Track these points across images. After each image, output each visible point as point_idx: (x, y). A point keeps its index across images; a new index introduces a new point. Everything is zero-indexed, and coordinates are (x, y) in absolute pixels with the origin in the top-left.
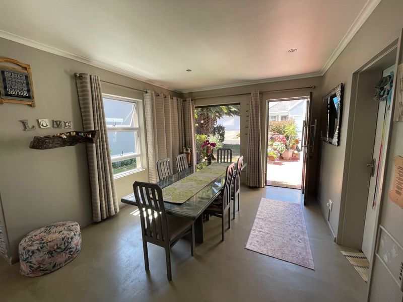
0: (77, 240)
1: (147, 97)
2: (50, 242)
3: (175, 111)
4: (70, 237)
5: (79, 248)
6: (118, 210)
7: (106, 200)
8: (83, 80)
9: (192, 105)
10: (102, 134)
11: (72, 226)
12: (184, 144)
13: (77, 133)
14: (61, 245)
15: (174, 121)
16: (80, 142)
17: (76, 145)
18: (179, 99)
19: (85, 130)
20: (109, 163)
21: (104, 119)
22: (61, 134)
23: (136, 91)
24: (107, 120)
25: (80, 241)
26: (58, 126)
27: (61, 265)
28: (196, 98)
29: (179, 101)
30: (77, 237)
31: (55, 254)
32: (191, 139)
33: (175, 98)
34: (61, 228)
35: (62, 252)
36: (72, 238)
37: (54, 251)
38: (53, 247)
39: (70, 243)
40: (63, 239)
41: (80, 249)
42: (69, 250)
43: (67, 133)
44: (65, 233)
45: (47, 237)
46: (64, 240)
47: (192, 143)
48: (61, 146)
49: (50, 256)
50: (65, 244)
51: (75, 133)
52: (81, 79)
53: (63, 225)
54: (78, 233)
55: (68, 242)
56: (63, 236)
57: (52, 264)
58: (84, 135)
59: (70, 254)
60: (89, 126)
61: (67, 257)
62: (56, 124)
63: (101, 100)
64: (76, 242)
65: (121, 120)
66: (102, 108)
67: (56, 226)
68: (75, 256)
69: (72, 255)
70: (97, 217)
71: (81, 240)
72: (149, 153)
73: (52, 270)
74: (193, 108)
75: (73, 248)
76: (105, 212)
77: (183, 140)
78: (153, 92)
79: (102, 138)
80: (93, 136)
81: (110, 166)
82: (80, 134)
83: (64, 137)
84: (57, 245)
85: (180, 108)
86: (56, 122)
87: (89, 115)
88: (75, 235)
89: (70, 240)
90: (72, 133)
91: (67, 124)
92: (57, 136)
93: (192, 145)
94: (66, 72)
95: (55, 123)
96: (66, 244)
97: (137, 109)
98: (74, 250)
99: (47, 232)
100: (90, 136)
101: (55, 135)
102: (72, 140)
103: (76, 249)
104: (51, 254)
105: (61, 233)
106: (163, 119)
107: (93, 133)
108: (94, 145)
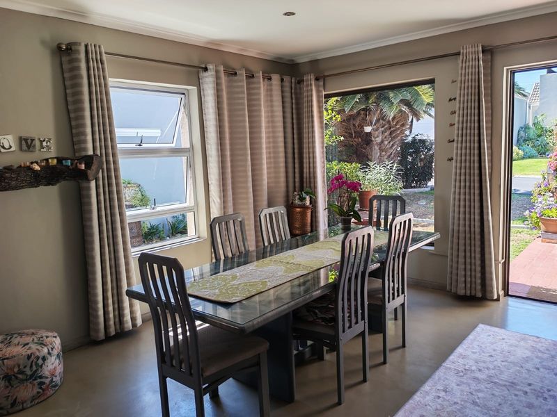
0: (54, 365)
1: (207, 80)
2: (7, 359)
3: (275, 109)
4: (41, 355)
5: (57, 379)
6: (139, 322)
7: (116, 298)
8: (74, 56)
9: (318, 91)
10: (108, 162)
11: (47, 337)
12: (297, 184)
13: (60, 160)
14: (25, 367)
15: (274, 132)
16: (64, 179)
17: (58, 185)
18: (287, 78)
19: (77, 155)
20: (122, 221)
21: (111, 132)
22: (32, 163)
23: (184, 68)
24: (119, 132)
25: (60, 369)
26: (29, 147)
27: (25, 405)
28: (326, 74)
29: (287, 84)
30: (53, 358)
31: (15, 382)
32: (315, 173)
33: (276, 78)
34: (29, 339)
35: (27, 380)
36: (44, 359)
37: (14, 376)
38: (12, 369)
39: (41, 366)
40: (29, 357)
41: (59, 383)
42: (39, 380)
43: (42, 161)
44: (34, 347)
45: (4, 350)
46: (31, 360)
47: (315, 182)
48: (31, 185)
49: (7, 384)
50: (31, 366)
51: (55, 161)
52: (69, 55)
53: (33, 334)
54: (55, 352)
55: (37, 364)
56: (29, 352)
57: (10, 401)
58: (72, 164)
59: (41, 388)
60: (83, 146)
61: (35, 392)
62: (26, 144)
63: (107, 94)
64: (51, 367)
65: (156, 133)
66: (109, 109)
67: (21, 335)
68: (49, 394)
69: (43, 390)
70: (97, 331)
71: (61, 366)
72: (212, 205)
73: (11, 411)
74: (319, 97)
75: (47, 378)
76: (112, 322)
77: (297, 175)
78: (221, 68)
79: (108, 170)
80: (88, 166)
81: (123, 229)
82: (64, 161)
83: (37, 168)
84: (19, 366)
85: (288, 100)
86: (26, 140)
87: (83, 125)
88: (49, 353)
89: (40, 362)
90: (50, 161)
91: (44, 144)
92: (24, 167)
93: (315, 187)
94: (43, 43)
95: (23, 142)
96: (34, 368)
97: (187, 106)
98: (47, 381)
99: (6, 342)
100: (83, 166)
101: (23, 165)
102: (50, 175)
103: (52, 381)
104: (9, 382)
105: (27, 347)
106: (245, 127)
107: (89, 160)
108: (93, 184)
